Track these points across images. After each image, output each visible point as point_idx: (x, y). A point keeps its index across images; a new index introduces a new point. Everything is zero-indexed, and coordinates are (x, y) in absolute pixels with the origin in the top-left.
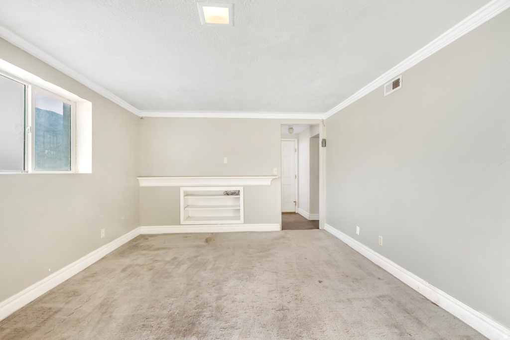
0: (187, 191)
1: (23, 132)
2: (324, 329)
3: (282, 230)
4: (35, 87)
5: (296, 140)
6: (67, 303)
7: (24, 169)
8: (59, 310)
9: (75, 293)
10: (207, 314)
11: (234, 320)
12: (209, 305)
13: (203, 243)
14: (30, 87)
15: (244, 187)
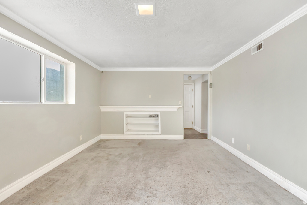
0: (128, 115)
1: (40, 81)
2: (211, 201)
3: (184, 139)
4: (46, 56)
5: (193, 84)
6: (62, 176)
7: (40, 101)
8: (58, 180)
9: (66, 171)
10: (140, 187)
11: (155, 192)
12: (140, 182)
13: (137, 146)
14: (43, 56)
15: (161, 112)
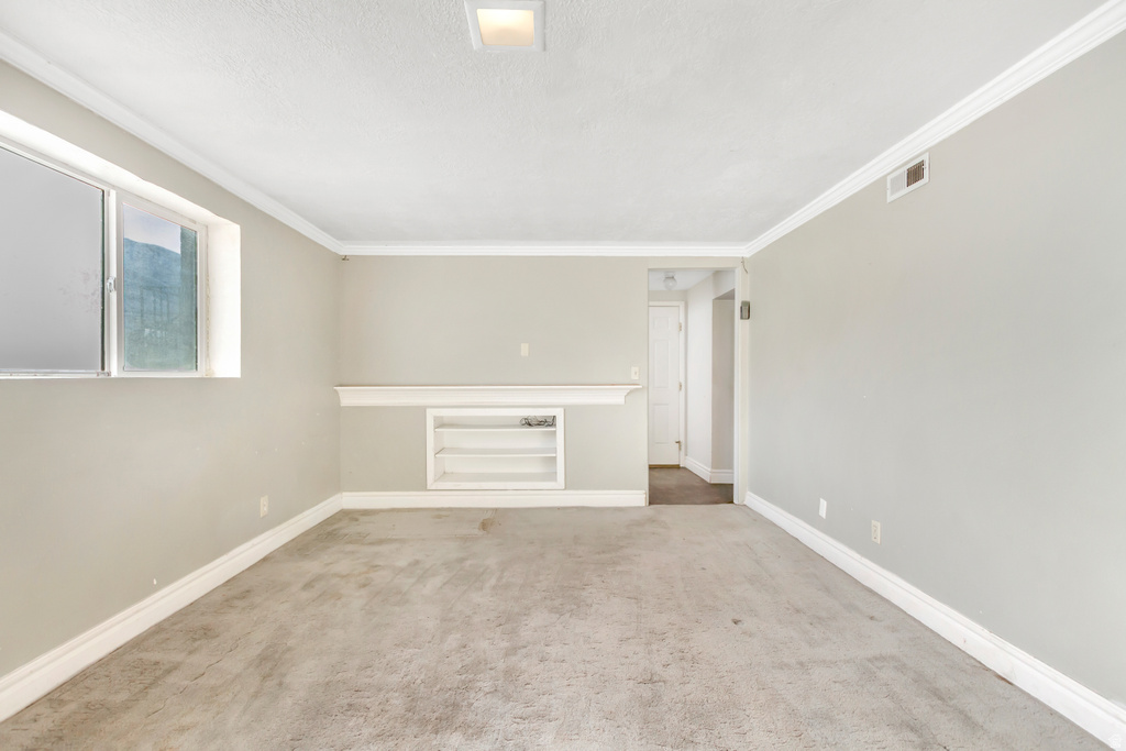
0: (442, 417)
1: (100, 290)
2: (746, 727)
3: (650, 503)
4: (124, 193)
5: (682, 305)
6: (190, 653)
7: (103, 368)
8: (175, 667)
9: (207, 632)
10: (487, 685)
11: (544, 699)
12: (489, 666)
13: (476, 531)
14: (113, 193)
15: (566, 409)
